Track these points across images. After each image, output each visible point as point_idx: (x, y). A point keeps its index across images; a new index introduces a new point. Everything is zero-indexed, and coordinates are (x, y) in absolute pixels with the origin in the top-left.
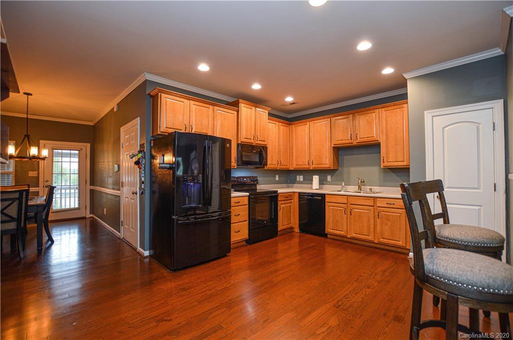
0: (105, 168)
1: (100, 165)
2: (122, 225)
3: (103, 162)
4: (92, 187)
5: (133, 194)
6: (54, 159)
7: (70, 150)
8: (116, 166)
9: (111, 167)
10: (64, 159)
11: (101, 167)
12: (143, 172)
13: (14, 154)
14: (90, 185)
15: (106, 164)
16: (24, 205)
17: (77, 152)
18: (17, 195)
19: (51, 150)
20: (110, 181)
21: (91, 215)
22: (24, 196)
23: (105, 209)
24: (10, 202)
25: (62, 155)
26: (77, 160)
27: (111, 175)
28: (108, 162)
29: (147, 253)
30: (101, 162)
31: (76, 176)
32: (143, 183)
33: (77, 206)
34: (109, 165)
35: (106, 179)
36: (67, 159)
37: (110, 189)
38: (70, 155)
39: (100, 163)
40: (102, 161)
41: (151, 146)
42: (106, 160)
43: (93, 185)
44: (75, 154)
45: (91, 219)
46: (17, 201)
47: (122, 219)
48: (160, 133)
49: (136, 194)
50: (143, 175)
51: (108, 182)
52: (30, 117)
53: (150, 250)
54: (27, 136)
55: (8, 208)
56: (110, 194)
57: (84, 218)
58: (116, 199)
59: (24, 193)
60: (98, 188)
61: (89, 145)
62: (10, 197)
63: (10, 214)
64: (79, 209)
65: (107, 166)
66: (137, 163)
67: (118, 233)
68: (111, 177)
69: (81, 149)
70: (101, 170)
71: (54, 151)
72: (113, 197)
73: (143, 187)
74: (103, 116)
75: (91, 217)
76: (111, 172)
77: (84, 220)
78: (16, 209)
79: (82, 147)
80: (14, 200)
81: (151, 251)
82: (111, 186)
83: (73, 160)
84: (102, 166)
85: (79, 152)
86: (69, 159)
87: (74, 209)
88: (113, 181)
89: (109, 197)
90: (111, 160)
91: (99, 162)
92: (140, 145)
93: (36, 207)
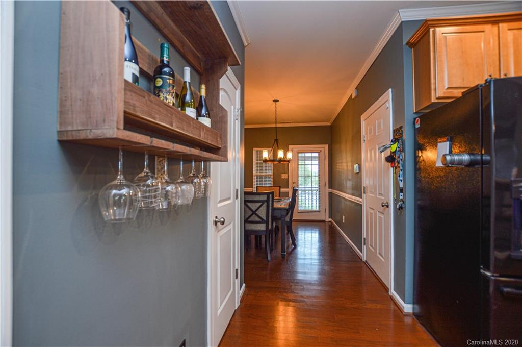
0: (343, 169)
1: (338, 167)
2: (364, 244)
3: (342, 163)
4: (330, 190)
5: (383, 206)
6: (299, 162)
7: (312, 153)
8: (356, 166)
9: (350, 168)
10: (307, 162)
11: (339, 169)
12: (401, 173)
13: (267, 158)
14: (329, 188)
15: (344, 165)
16: (270, 208)
17: (317, 154)
18: (264, 198)
19: (297, 154)
20: (349, 184)
21: (330, 220)
22: (271, 199)
23: (344, 217)
24: (260, 204)
25: (305, 159)
26: (317, 162)
27: (350, 177)
28: (347, 162)
29: (408, 308)
30: (339, 163)
31: (317, 178)
32: (401, 190)
33: (318, 209)
34: (347, 166)
35: (345, 183)
36: (309, 162)
37: (349, 194)
38: (312, 158)
39: (338, 165)
40: (340, 161)
41: (415, 129)
42: (344, 160)
43: (331, 188)
44: (315, 157)
45: (330, 223)
46: (266, 203)
47: (364, 236)
48: (436, 101)
49: (388, 206)
50: (402, 178)
51: (346, 186)
52: (278, 125)
53: (414, 303)
54: (276, 140)
55: (259, 210)
56: (349, 200)
57: (323, 221)
58: (356, 208)
59: (271, 195)
60: (336, 192)
61: (327, 146)
62: (261, 199)
63: (261, 216)
64: (319, 212)
65: (345, 168)
66: (391, 159)
67: (359, 251)
68: (350, 180)
69: (321, 151)
70: (339, 172)
71: (299, 154)
72: (353, 205)
73: (401, 197)
74: (340, 110)
75: (330, 222)
76: (350, 174)
77: (324, 223)
78: (265, 211)
79: (321, 149)
80: (263, 202)
81: (417, 307)
82: (350, 191)
83: (314, 162)
84: (340, 167)
85: (319, 155)
86: (310, 162)
87: (315, 211)
88: (352, 185)
89: (348, 203)
90: (349, 159)
91: (337, 163)
92: (394, 131)
93: (280, 211)
